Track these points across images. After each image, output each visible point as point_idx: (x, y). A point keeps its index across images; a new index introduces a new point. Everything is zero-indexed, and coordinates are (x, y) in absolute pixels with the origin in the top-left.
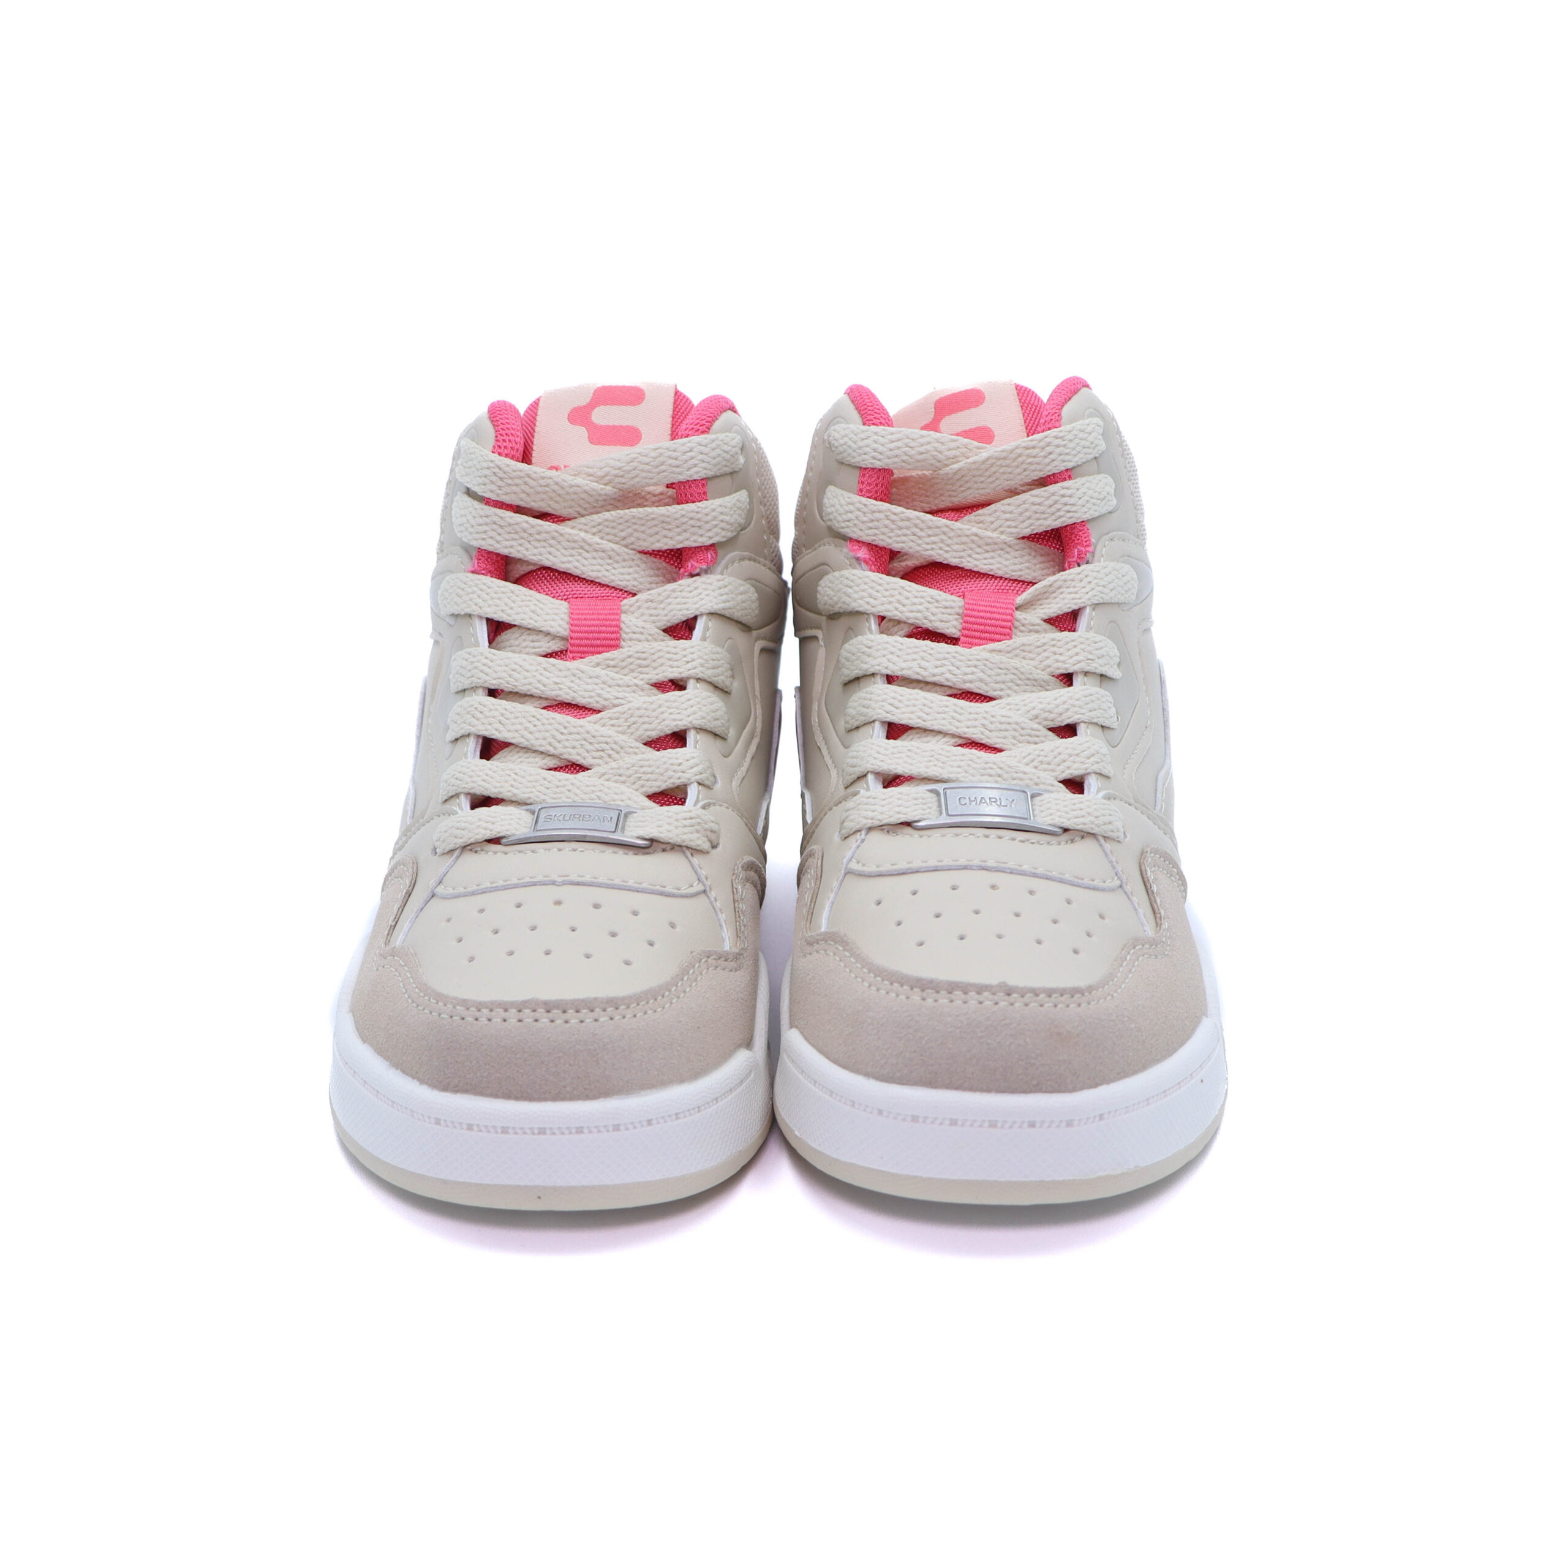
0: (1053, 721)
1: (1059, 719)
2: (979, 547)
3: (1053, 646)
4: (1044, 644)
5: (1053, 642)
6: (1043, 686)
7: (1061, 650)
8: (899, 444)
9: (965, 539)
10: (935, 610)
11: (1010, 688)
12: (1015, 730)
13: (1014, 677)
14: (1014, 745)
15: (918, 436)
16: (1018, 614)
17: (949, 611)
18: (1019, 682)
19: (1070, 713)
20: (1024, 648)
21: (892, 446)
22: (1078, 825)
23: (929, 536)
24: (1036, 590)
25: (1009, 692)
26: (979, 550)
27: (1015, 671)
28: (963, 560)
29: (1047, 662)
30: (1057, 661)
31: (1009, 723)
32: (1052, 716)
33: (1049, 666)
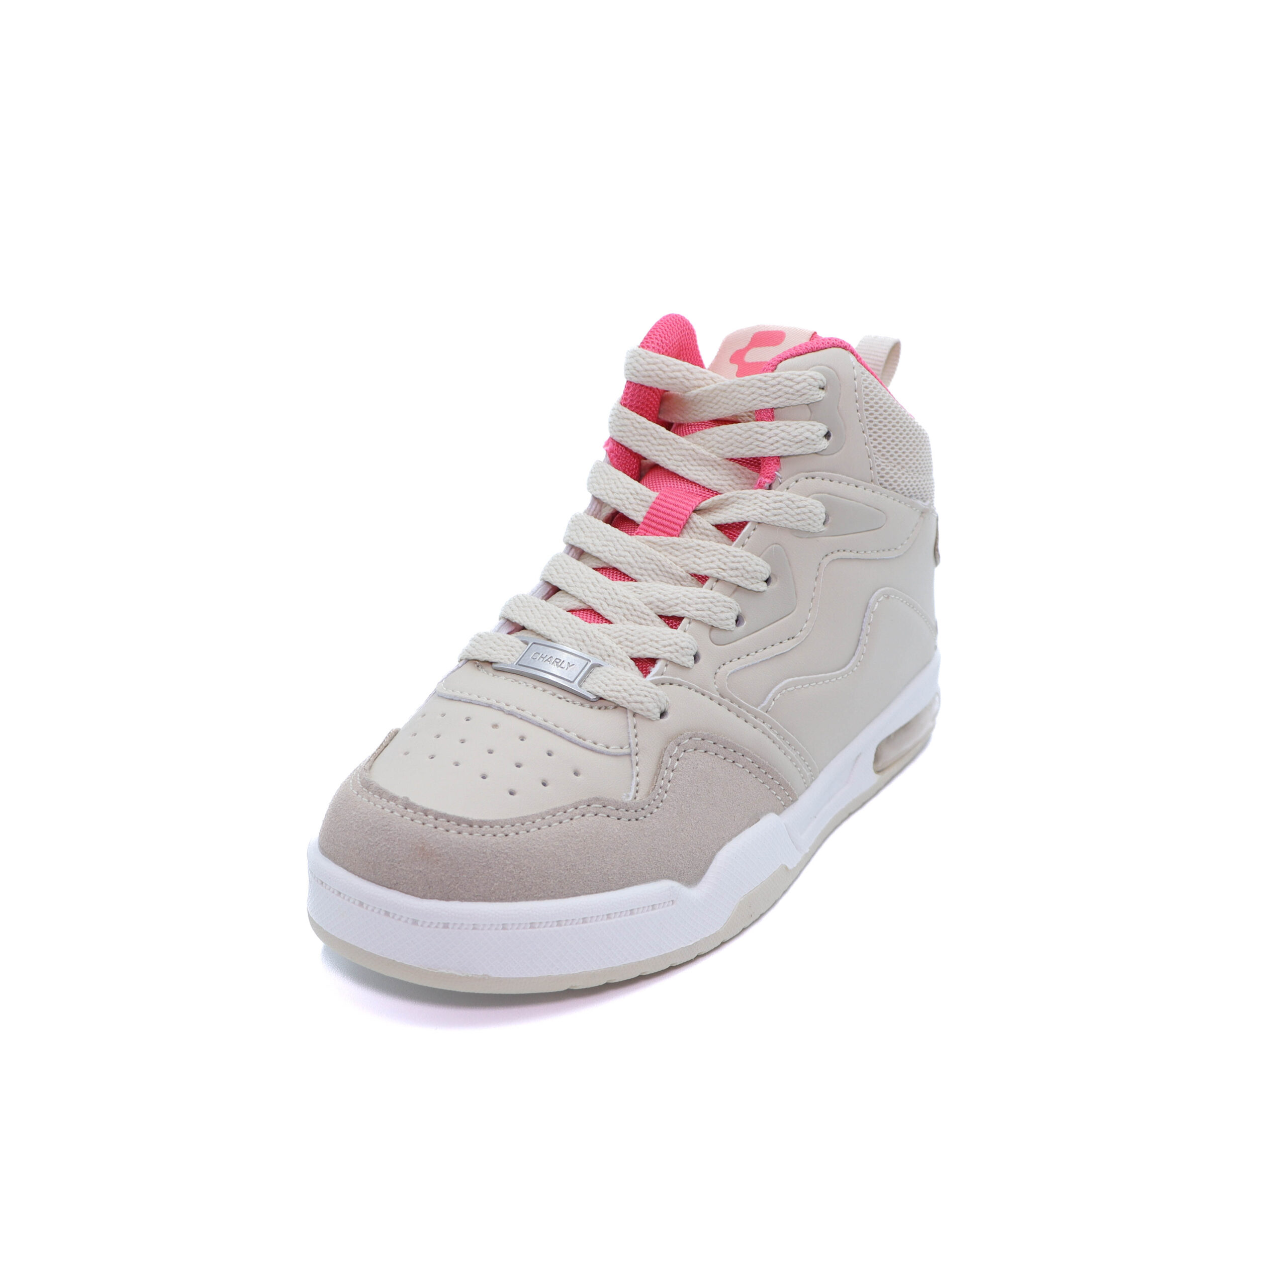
0: (662, 609)
1: (668, 610)
2: (695, 460)
3: (697, 550)
4: (690, 547)
5: (698, 548)
6: (679, 581)
7: (701, 555)
8: (654, 367)
9: (684, 452)
10: (632, 500)
11: (649, 575)
12: (628, 610)
13: (656, 567)
14: (621, 620)
15: (672, 363)
16: (695, 517)
17: (642, 503)
18: (659, 572)
19: (678, 608)
20: (673, 546)
21: (648, 367)
22: (610, 697)
23: (660, 445)
24: (713, 501)
25: (648, 578)
26: (694, 463)
27: (658, 563)
28: (679, 468)
29: (687, 562)
30: (694, 563)
31: (625, 603)
32: (663, 606)
33: (687, 565)
